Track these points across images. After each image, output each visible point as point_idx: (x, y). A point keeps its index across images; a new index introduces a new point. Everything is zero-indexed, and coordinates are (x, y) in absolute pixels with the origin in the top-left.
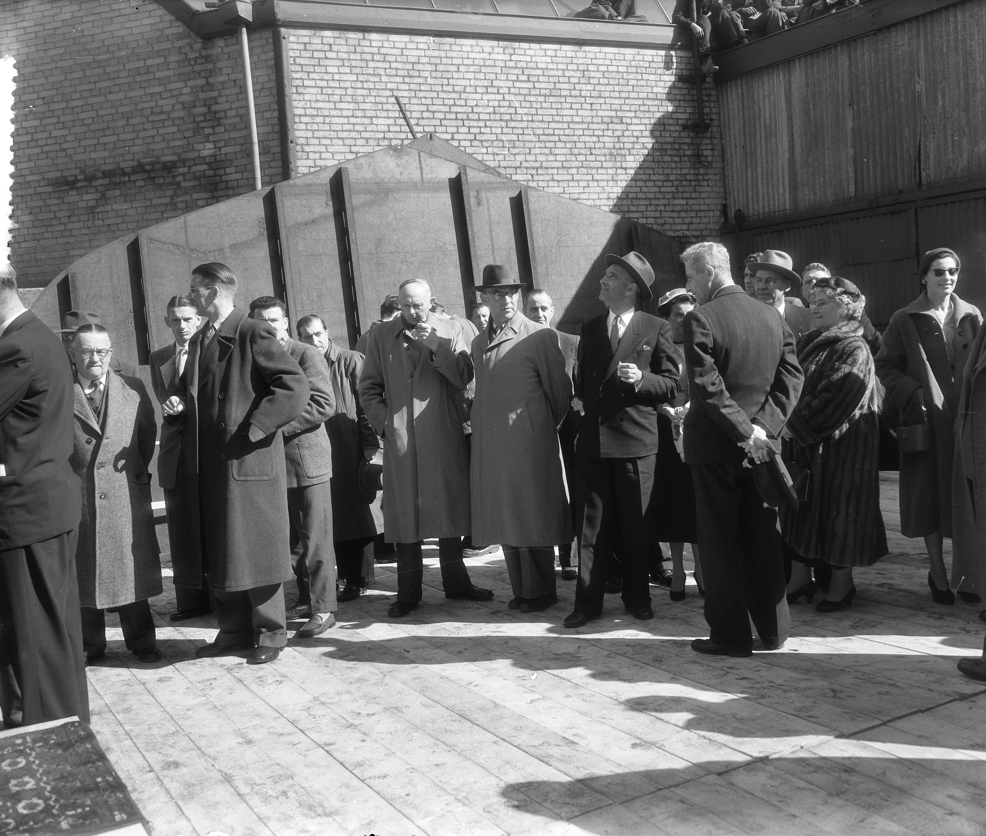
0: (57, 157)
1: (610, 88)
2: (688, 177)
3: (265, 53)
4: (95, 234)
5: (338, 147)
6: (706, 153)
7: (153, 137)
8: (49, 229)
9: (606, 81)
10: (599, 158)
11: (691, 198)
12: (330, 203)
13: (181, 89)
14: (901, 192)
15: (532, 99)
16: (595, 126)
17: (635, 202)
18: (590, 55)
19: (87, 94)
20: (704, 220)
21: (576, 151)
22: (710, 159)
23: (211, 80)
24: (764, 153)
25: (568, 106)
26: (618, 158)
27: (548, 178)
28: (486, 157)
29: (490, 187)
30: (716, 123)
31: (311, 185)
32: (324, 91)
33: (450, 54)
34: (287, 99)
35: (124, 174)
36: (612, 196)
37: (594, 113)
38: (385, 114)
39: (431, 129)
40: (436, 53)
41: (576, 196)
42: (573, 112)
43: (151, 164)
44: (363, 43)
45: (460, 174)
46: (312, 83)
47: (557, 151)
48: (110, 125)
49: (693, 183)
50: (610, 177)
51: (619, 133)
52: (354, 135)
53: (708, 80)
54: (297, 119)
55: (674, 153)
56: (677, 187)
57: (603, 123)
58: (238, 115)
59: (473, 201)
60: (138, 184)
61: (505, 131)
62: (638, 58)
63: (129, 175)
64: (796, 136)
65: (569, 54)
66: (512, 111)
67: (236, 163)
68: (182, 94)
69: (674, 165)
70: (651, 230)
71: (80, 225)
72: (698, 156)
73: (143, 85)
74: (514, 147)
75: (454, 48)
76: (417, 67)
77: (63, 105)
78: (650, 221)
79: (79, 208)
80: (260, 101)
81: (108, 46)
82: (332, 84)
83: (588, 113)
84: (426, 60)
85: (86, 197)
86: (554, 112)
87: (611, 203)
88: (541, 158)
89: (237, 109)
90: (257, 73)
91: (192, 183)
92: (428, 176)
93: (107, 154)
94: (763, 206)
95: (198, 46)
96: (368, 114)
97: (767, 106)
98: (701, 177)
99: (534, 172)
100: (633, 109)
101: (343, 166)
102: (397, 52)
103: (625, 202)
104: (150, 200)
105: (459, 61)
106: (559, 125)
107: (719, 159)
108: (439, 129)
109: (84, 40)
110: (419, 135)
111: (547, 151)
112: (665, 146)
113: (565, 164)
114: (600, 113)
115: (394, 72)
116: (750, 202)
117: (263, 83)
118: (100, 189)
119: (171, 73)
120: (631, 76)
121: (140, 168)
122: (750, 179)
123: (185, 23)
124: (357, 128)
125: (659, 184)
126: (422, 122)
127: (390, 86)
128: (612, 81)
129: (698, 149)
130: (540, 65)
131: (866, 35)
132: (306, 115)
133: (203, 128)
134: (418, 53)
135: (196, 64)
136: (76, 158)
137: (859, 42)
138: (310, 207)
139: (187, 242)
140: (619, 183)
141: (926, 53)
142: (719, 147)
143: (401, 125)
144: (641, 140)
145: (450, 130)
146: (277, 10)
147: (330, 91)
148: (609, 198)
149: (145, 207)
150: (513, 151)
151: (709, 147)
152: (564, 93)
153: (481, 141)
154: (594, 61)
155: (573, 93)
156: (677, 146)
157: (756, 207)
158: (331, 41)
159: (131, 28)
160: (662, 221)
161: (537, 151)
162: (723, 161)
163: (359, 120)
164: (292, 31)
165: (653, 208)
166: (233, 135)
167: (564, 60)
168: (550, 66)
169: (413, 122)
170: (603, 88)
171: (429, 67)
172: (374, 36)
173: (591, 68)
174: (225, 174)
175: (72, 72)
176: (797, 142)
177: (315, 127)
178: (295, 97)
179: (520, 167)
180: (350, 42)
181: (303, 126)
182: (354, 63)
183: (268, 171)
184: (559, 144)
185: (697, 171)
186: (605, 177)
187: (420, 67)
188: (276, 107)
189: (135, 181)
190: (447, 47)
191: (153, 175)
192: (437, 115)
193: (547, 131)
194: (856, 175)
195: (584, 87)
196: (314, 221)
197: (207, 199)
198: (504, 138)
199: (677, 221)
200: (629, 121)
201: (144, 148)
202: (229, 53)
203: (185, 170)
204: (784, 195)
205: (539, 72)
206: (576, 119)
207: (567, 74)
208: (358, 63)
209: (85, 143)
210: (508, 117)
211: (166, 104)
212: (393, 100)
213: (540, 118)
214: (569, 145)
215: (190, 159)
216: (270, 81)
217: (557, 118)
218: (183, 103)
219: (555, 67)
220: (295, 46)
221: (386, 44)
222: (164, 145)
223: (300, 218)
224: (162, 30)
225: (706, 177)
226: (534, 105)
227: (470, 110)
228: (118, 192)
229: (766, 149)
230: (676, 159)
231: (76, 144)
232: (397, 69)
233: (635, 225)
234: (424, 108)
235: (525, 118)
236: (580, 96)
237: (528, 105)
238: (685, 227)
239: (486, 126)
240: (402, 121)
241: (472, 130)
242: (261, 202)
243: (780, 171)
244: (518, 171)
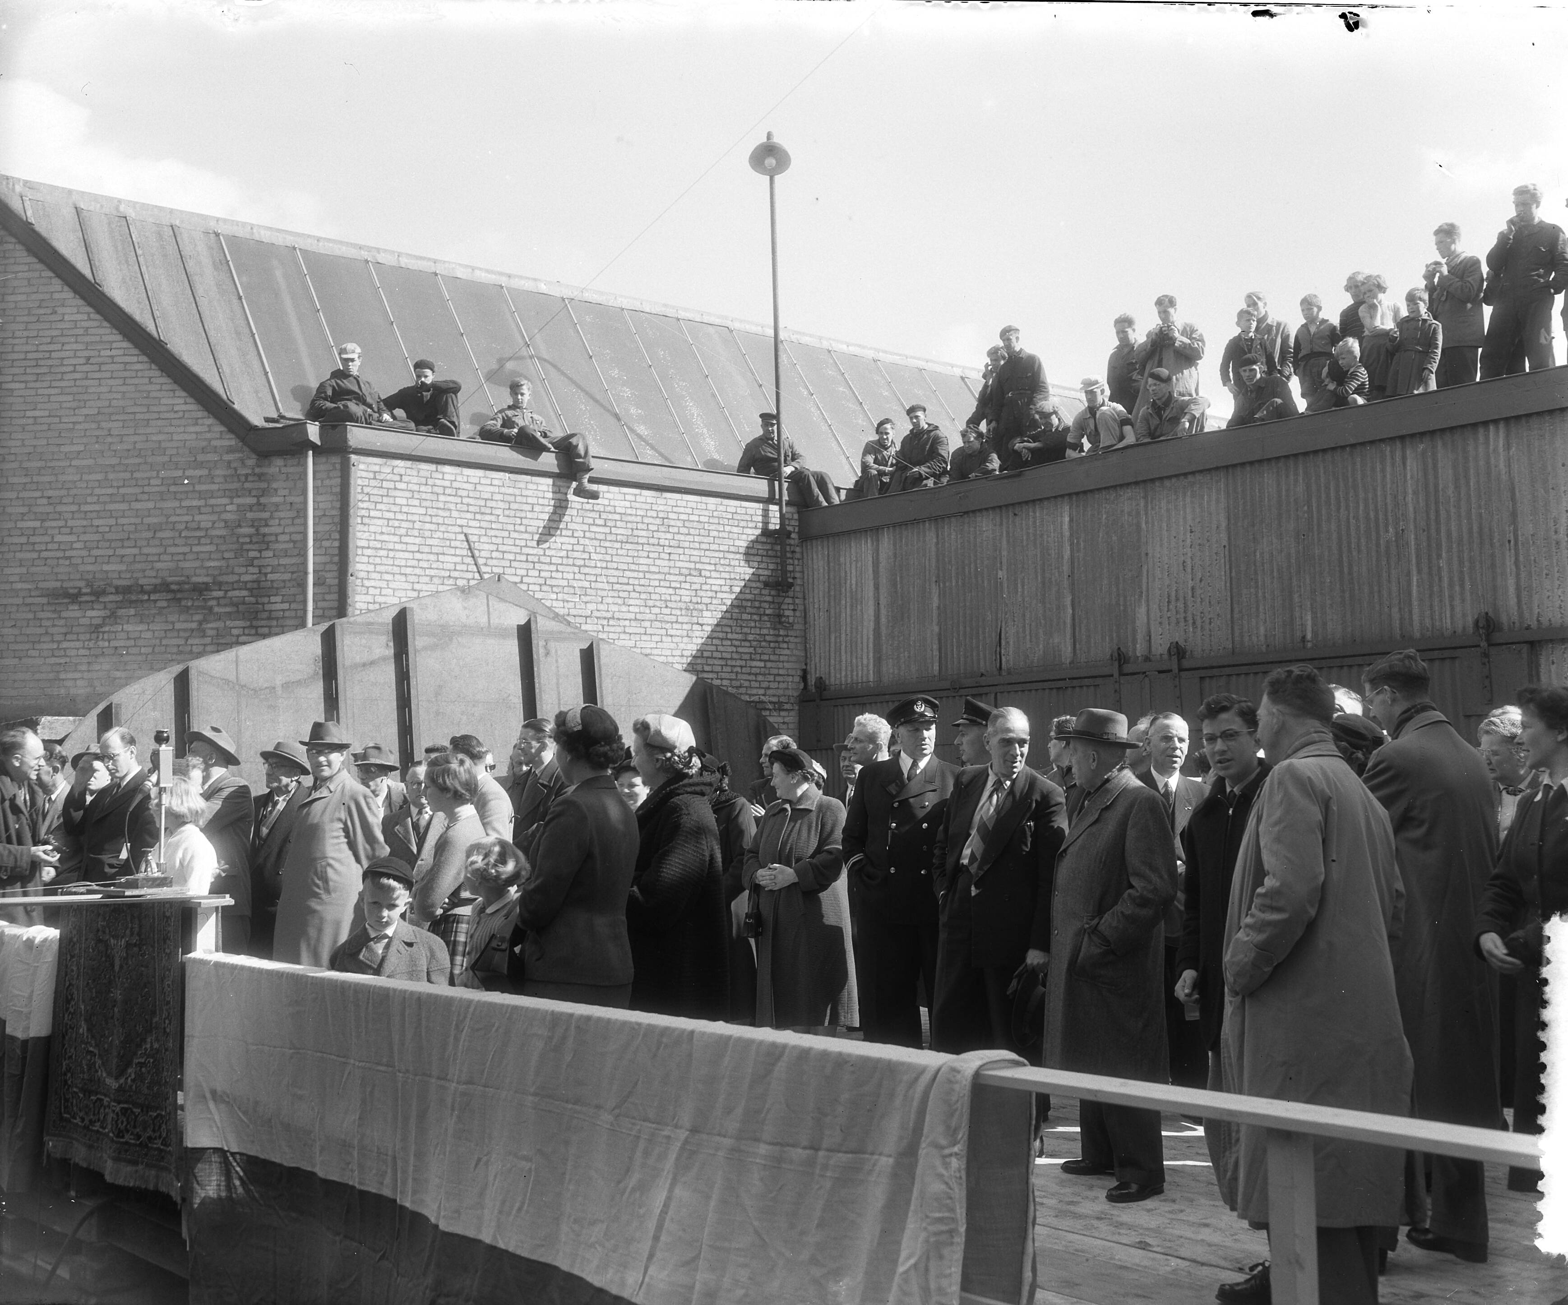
0: (58, 565)
1: (691, 538)
2: (768, 638)
3: (329, 478)
4: (96, 656)
5: (400, 583)
6: (787, 613)
7: (185, 554)
8: (37, 646)
9: (685, 531)
10: (674, 612)
11: (769, 661)
12: (391, 644)
13: (225, 505)
14: (982, 675)
15: (607, 544)
16: (672, 578)
17: (710, 662)
18: (670, 502)
19: (107, 499)
20: (782, 685)
21: (650, 603)
22: (791, 620)
23: (263, 500)
24: (848, 620)
25: (645, 554)
26: (695, 613)
27: (619, 629)
28: (555, 604)
29: (560, 637)
30: (799, 582)
31: (372, 624)
32: (391, 523)
33: (525, 493)
34: (351, 529)
35: (143, 591)
36: (686, 653)
37: (672, 564)
38: (452, 551)
39: (500, 570)
40: (511, 491)
41: (648, 651)
42: (650, 561)
43: (178, 583)
44: (435, 475)
45: (529, 621)
46: (378, 514)
47: (631, 602)
48: (132, 536)
49: (772, 645)
50: (685, 633)
51: (697, 587)
52: (418, 571)
53: (793, 536)
54: (359, 552)
55: (754, 611)
56: (755, 648)
57: (680, 574)
58: (291, 541)
59: (542, 651)
60: (159, 604)
61: (577, 576)
62: (721, 508)
63: (149, 593)
64: (882, 607)
65: (649, 500)
66: (586, 556)
67: (283, 592)
68: (226, 511)
69: (753, 624)
70: (726, 693)
71: (78, 644)
72: (779, 616)
73: (178, 496)
74: (586, 595)
75: (530, 486)
76: (489, 504)
77: (74, 508)
78: (725, 682)
79: (79, 625)
80: (320, 528)
81: (140, 450)
82: (399, 516)
83: (666, 563)
84: (500, 497)
85: (90, 613)
86: (630, 560)
87: (684, 660)
88: (614, 608)
89: (291, 534)
90: (320, 498)
91: (228, 609)
92: (495, 621)
93: (124, 568)
94: (846, 676)
95: (251, 462)
96: (435, 550)
97: (853, 571)
98: (781, 639)
99: (605, 622)
100: (713, 562)
101: (407, 605)
102: (470, 487)
103: (699, 661)
104: (173, 623)
105: (535, 501)
106: (635, 575)
107: (801, 620)
108: (508, 571)
109: (109, 440)
110: (486, 576)
111: (620, 601)
112: (745, 604)
113: (639, 616)
114: (679, 564)
115: (465, 508)
116: (832, 671)
117: (325, 510)
118: (109, 606)
119: (215, 487)
120: (712, 527)
121: (164, 587)
122: (833, 645)
123: (238, 436)
124: (422, 564)
125: (737, 643)
126: (490, 562)
127: (459, 522)
128: (692, 531)
129: (779, 608)
130: (618, 510)
131: (953, 515)
132: (368, 548)
133: (248, 550)
134: (492, 489)
135: (246, 481)
136: (82, 568)
137: (947, 520)
138: (370, 648)
139: (237, 678)
140: (694, 640)
141: (1008, 541)
142: (801, 607)
143: (468, 564)
144: (720, 595)
145: (519, 572)
146: (349, 436)
147: (396, 524)
148: (682, 656)
149: (166, 631)
150: (584, 598)
151: (791, 607)
152: (641, 540)
153: (552, 586)
154: (675, 509)
155: (651, 541)
156: (757, 604)
157: (838, 676)
158: (402, 471)
159: (172, 434)
160: (738, 684)
161: (610, 600)
162: (805, 623)
163: (424, 556)
164: (363, 459)
165: (729, 669)
166: (283, 561)
167: (644, 506)
168: (629, 511)
169: (481, 561)
170: (682, 538)
171: (501, 505)
172: (447, 469)
173: (671, 516)
174: (269, 603)
175: (90, 473)
176: (883, 612)
177: (378, 560)
178: (360, 527)
179: (590, 617)
180: (422, 473)
181: (365, 559)
182: (424, 496)
183: (320, 604)
184: (633, 595)
185: (776, 632)
186: (679, 633)
187: (493, 504)
188: (338, 537)
189: (155, 601)
190: (522, 485)
191: (179, 596)
192: (506, 556)
193: (621, 580)
194: (940, 652)
195: (662, 535)
196: (372, 663)
197: (244, 628)
198: (575, 584)
199: (754, 684)
200: (708, 574)
201: (171, 565)
202: (287, 474)
203: (220, 594)
204: (868, 666)
205: (617, 517)
206: (653, 569)
207: (646, 520)
208: (429, 496)
209: (95, 552)
210: (581, 563)
211: (205, 520)
212: (462, 537)
213: (615, 565)
214: (643, 596)
215: (227, 583)
216: (333, 508)
217: (633, 567)
218: (226, 522)
219: (634, 512)
220: (364, 474)
221: (459, 478)
222: (197, 564)
223: (358, 659)
224: (210, 440)
225: (786, 639)
226: (610, 551)
227: (542, 552)
228: (132, 612)
229: (851, 616)
230: (756, 617)
231: (84, 553)
232: (468, 505)
233: (711, 686)
234: (494, 547)
235: (599, 565)
236: (658, 545)
237: (603, 551)
238: (761, 691)
239: (557, 571)
240: (470, 560)
241: (543, 574)
242: (319, 639)
243: (865, 641)
244: (589, 620)
